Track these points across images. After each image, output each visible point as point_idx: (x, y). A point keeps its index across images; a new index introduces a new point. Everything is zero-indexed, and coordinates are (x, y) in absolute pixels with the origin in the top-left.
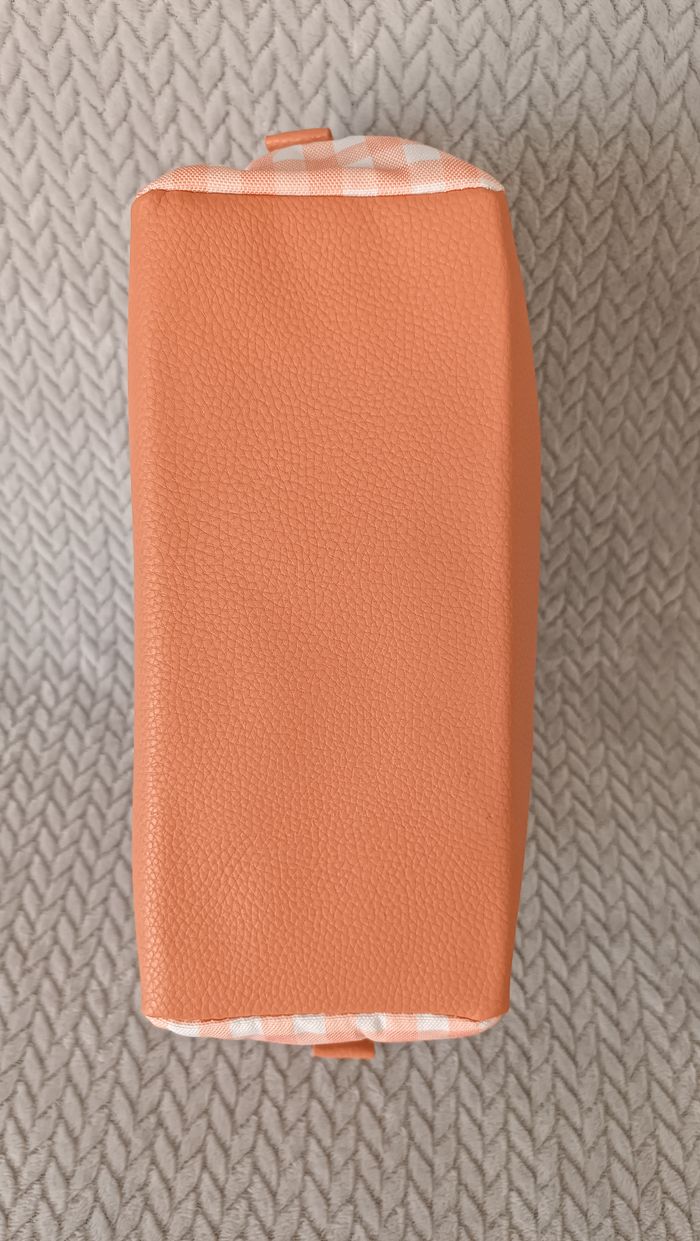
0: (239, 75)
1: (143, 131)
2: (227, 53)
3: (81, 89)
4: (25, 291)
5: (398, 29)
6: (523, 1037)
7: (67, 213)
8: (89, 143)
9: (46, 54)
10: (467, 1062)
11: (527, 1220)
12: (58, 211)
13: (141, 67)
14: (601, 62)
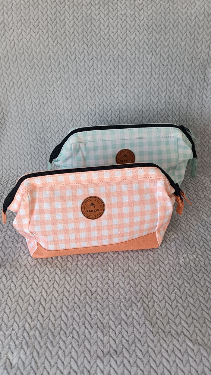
0: (96, 58)
1: (79, 68)
2: (94, 54)
4: (56, 96)
5: (122, 50)
7: (65, 82)
8: (70, 70)
13: (79, 57)
14: (155, 54)
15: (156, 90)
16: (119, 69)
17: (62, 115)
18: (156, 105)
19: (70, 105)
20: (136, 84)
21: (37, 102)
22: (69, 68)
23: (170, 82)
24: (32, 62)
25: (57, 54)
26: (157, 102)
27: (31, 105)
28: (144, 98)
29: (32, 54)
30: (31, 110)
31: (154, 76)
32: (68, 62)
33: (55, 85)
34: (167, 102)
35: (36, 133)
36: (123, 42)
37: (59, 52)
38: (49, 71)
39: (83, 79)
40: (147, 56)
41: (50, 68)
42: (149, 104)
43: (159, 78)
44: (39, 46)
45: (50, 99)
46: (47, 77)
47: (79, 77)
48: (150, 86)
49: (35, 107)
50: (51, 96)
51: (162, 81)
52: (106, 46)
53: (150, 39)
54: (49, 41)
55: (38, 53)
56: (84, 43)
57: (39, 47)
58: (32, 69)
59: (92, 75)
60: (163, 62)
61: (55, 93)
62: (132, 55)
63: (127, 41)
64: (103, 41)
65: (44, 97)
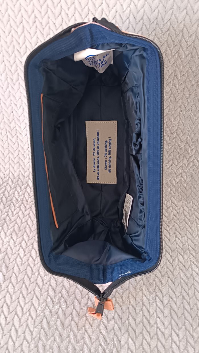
38: (20, 31)
41: (21, 27)
46: (16, 40)
65: (13, 71)
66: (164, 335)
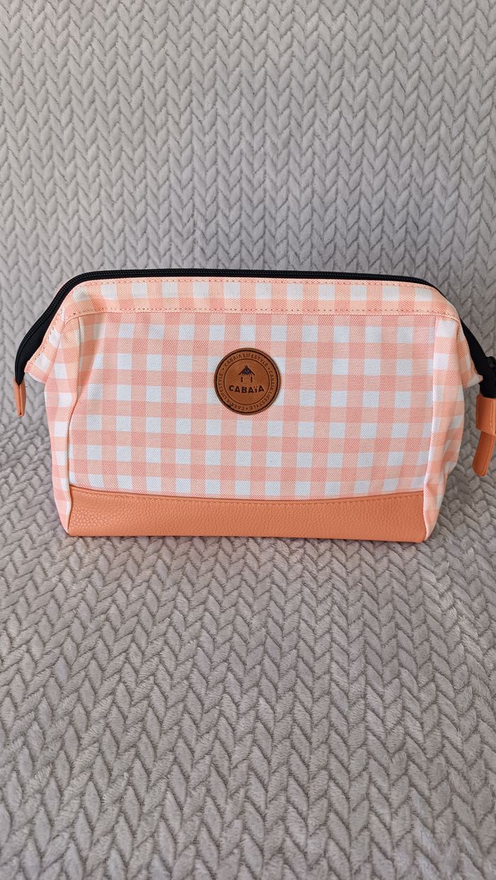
0: (198, 82)
1: (150, 111)
2: (193, 72)
3: (121, 91)
4: (81, 193)
5: (276, 60)
6: (344, 589)
7: (107, 153)
8: (122, 117)
9: (106, 74)
10: (307, 598)
11: (342, 676)
12: (103, 152)
13: (151, 79)
14: (375, 74)
15: (376, 184)
16: (266, 115)
17: (95, 250)
18: (378, 230)
19: (120, 220)
20: (317, 164)
21: (27, 208)
22: (120, 112)
23: (422, 163)
24: (20, 93)
25: (89, 70)
26: (382, 222)
27: (11, 218)
28: (340, 208)
29: (19, 71)
30: (11, 232)
31: (373, 140)
32: (119, 93)
33: (79, 160)
34: (410, 221)
35: (22, 302)
36: (281, 37)
37: (95, 63)
38: (64, 120)
39: (159, 143)
40: (352, 79)
41: (67, 111)
42: (356, 226)
43: (386, 147)
44: (41, 47)
45: (62, 201)
46: (57, 136)
47: (148, 140)
48: (358, 172)
49: (22, 222)
50: (65, 191)
51: (396, 156)
52: (231, 47)
53: (365, 32)
54: (69, 35)
55: (36, 66)
56: (168, 40)
57: (41, 50)
58: (16, 112)
59: (187, 132)
60: (400, 98)
61: (77, 184)
62: (306, 75)
63: (293, 36)
64: (224, 35)
65: (47, 195)
66: (347, 694)
